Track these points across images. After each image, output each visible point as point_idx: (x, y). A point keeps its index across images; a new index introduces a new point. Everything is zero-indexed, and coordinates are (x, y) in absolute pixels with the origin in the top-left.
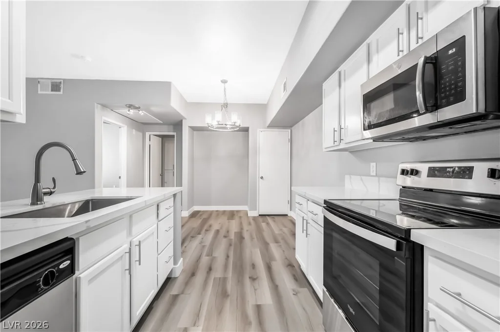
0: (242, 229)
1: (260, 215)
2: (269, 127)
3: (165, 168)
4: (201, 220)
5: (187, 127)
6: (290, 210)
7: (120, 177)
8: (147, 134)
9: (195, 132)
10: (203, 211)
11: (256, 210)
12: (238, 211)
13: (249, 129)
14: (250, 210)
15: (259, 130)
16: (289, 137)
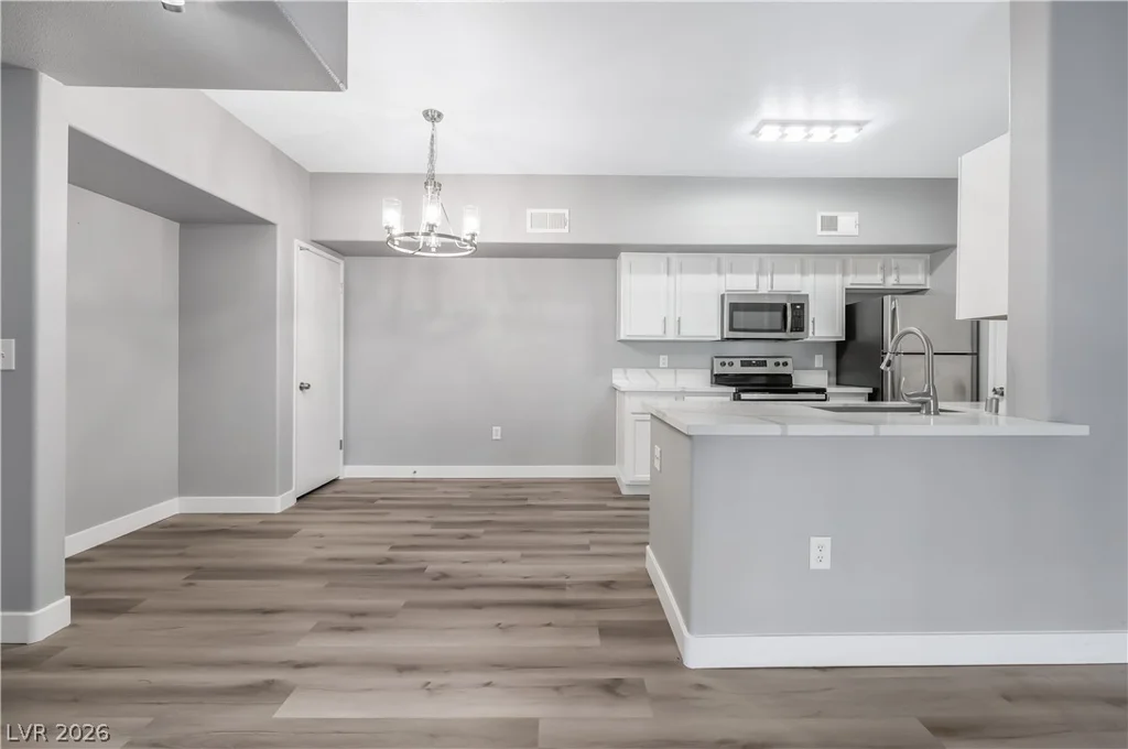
1: (298, 499)
6: (345, 463)
11: (291, 487)
13: (275, 230)
14: (281, 493)
15: (297, 243)
16: (342, 281)
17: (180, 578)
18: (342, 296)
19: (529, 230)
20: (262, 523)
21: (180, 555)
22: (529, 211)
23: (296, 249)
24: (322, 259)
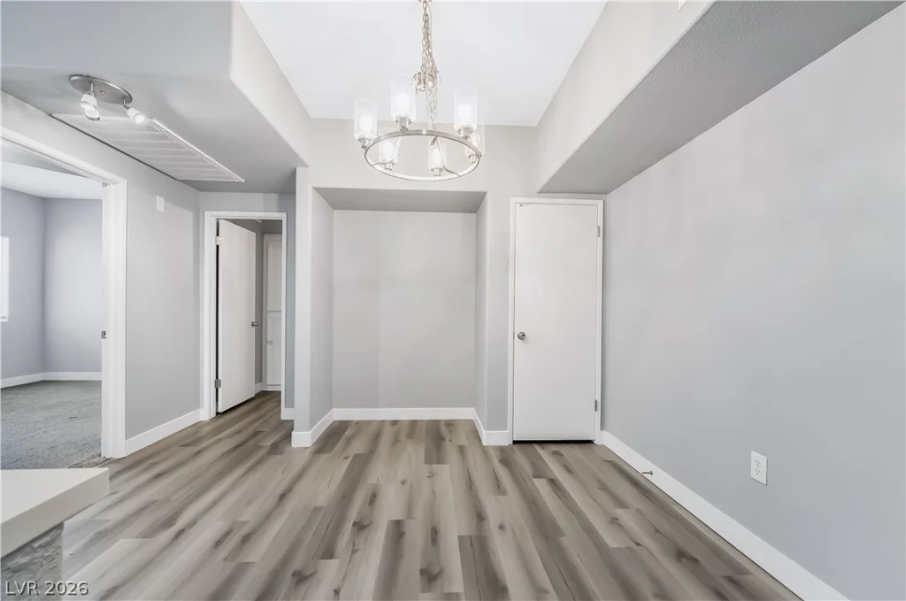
0: (480, 517)
1: (515, 442)
2: (544, 191)
3: (269, 309)
4: (349, 460)
5: (311, 190)
6: (602, 428)
7: (104, 333)
8: (209, 219)
9: (336, 212)
10: (358, 423)
11: (505, 428)
12: (450, 424)
13: (487, 197)
14: (489, 429)
15: (515, 201)
23: (514, 206)
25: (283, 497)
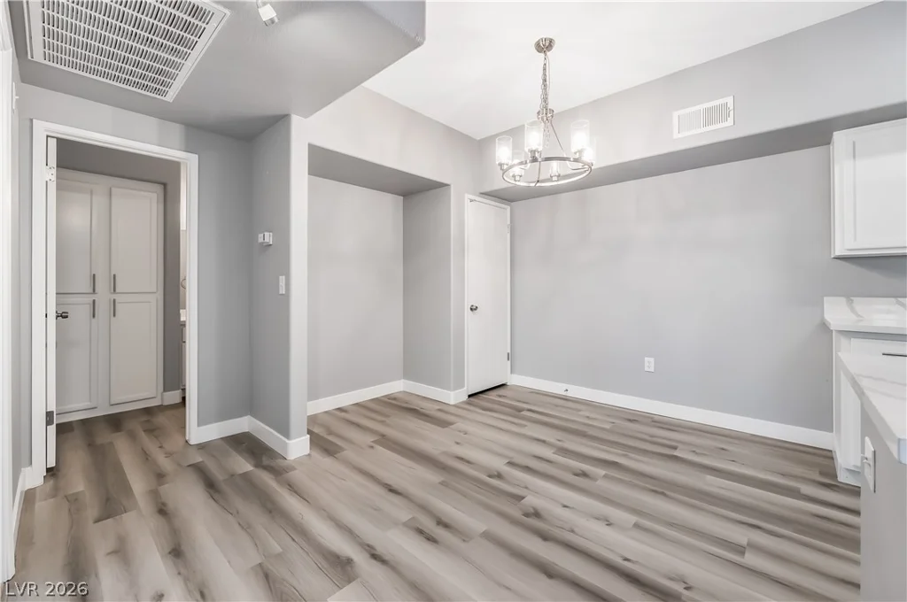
1: (470, 396)
6: (511, 373)
11: (464, 386)
13: (450, 189)
14: (455, 389)
15: (468, 196)
16: (509, 223)
17: (369, 439)
18: (509, 235)
19: (676, 135)
20: (439, 410)
21: (382, 422)
22: (676, 114)
23: (467, 201)
24: (489, 206)
25: (392, 490)
